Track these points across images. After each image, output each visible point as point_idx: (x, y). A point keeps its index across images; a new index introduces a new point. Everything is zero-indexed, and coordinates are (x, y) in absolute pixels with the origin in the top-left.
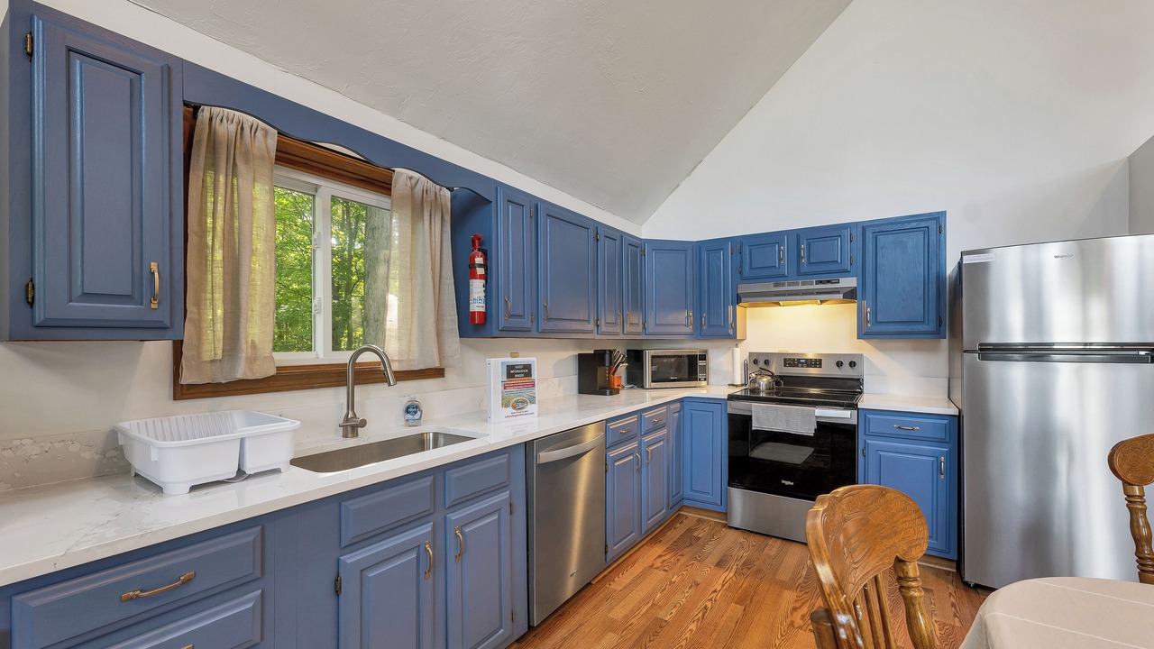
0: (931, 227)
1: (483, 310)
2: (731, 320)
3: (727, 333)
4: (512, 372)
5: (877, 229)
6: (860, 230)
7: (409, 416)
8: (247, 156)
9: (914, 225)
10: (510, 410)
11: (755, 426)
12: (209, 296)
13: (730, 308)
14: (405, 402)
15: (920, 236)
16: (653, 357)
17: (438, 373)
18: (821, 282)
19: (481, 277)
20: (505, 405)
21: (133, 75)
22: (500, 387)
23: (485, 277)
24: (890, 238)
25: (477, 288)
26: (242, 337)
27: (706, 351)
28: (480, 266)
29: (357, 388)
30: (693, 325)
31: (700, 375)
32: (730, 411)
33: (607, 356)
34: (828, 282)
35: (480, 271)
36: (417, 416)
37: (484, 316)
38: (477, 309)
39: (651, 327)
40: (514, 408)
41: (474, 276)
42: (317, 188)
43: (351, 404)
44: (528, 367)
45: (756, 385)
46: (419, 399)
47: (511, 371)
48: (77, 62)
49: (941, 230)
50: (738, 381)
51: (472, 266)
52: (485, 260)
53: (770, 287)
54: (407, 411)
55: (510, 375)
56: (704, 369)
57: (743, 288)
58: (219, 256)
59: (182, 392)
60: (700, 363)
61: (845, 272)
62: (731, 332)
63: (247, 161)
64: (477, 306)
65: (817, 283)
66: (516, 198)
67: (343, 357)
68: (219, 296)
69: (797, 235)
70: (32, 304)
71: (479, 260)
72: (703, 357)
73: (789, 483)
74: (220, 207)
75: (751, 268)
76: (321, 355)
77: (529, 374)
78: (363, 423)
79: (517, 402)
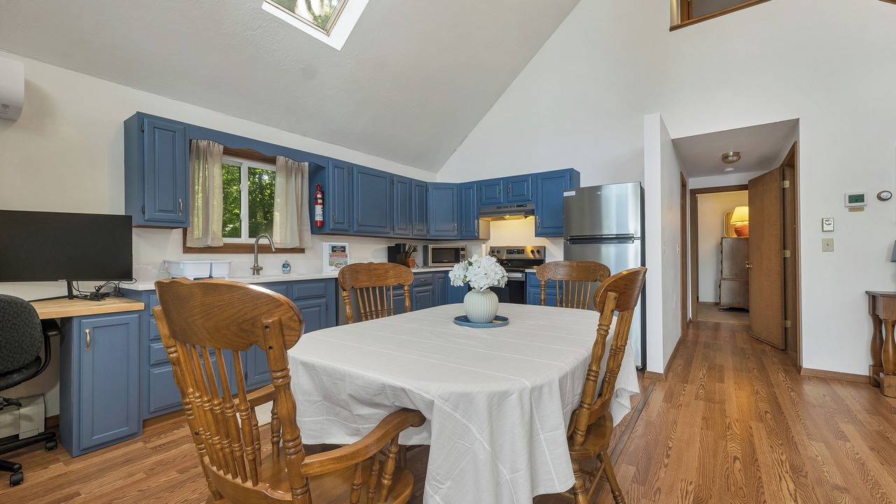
0: (565, 176)
1: (322, 220)
2: (476, 228)
3: (475, 236)
5: (542, 177)
6: (535, 178)
7: (284, 269)
8: (211, 154)
9: (557, 176)
10: (334, 267)
12: (196, 212)
13: (476, 221)
14: (283, 262)
16: (433, 249)
17: (302, 251)
19: (320, 204)
20: (331, 264)
21: (172, 133)
22: (328, 256)
23: (323, 204)
25: (319, 209)
26: (210, 229)
27: (464, 246)
28: (320, 199)
29: (259, 255)
30: (457, 230)
31: (461, 259)
33: (402, 247)
34: (522, 206)
35: (320, 201)
36: (288, 269)
37: (322, 223)
38: (318, 220)
39: (432, 232)
41: (317, 204)
42: (241, 164)
43: (256, 260)
44: (344, 247)
46: (290, 262)
47: (334, 249)
48: (157, 131)
49: (577, 177)
51: (316, 199)
52: (323, 196)
53: (495, 209)
54: (284, 266)
55: (333, 251)
56: (466, 256)
57: (482, 210)
58: (200, 195)
59: (187, 250)
60: (462, 253)
61: (529, 201)
62: (477, 235)
63: (211, 157)
64: (319, 218)
65: (518, 206)
66: (339, 165)
67: (253, 241)
68: (200, 212)
69: (506, 180)
70: (144, 213)
71: (319, 196)
72: (463, 250)
74: (201, 175)
75: (486, 199)
76: (244, 240)
77: (344, 251)
78: (261, 269)
79: (337, 264)
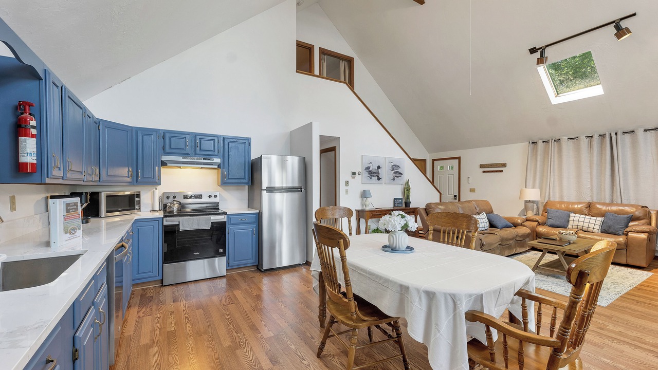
0: (246, 142)
1: (35, 162)
2: (157, 175)
3: (155, 181)
4: (68, 208)
5: (228, 140)
6: (222, 139)
9: (241, 141)
10: (68, 235)
11: (181, 229)
13: (157, 168)
15: (243, 145)
16: (106, 196)
18: (206, 159)
20: (65, 232)
22: (63, 219)
24: (234, 145)
25: (31, 144)
27: (139, 192)
28: (33, 127)
30: (132, 176)
31: (137, 207)
32: (165, 223)
34: (209, 159)
39: (104, 177)
40: (70, 233)
41: (27, 135)
44: (76, 204)
45: (172, 209)
49: (250, 144)
50: (157, 208)
53: (180, 159)
55: (67, 211)
56: (139, 203)
57: (165, 158)
60: (136, 199)
61: (216, 156)
62: (157, 181)
64: (32, 159)
65: (204, 159)
66: (55, 81)
69: (195, 136)
71: (33, 123)
72: (138, 196)
73: (197, 253)
75: (170, 148)
77: (77, 209)
79: (71, 229)
